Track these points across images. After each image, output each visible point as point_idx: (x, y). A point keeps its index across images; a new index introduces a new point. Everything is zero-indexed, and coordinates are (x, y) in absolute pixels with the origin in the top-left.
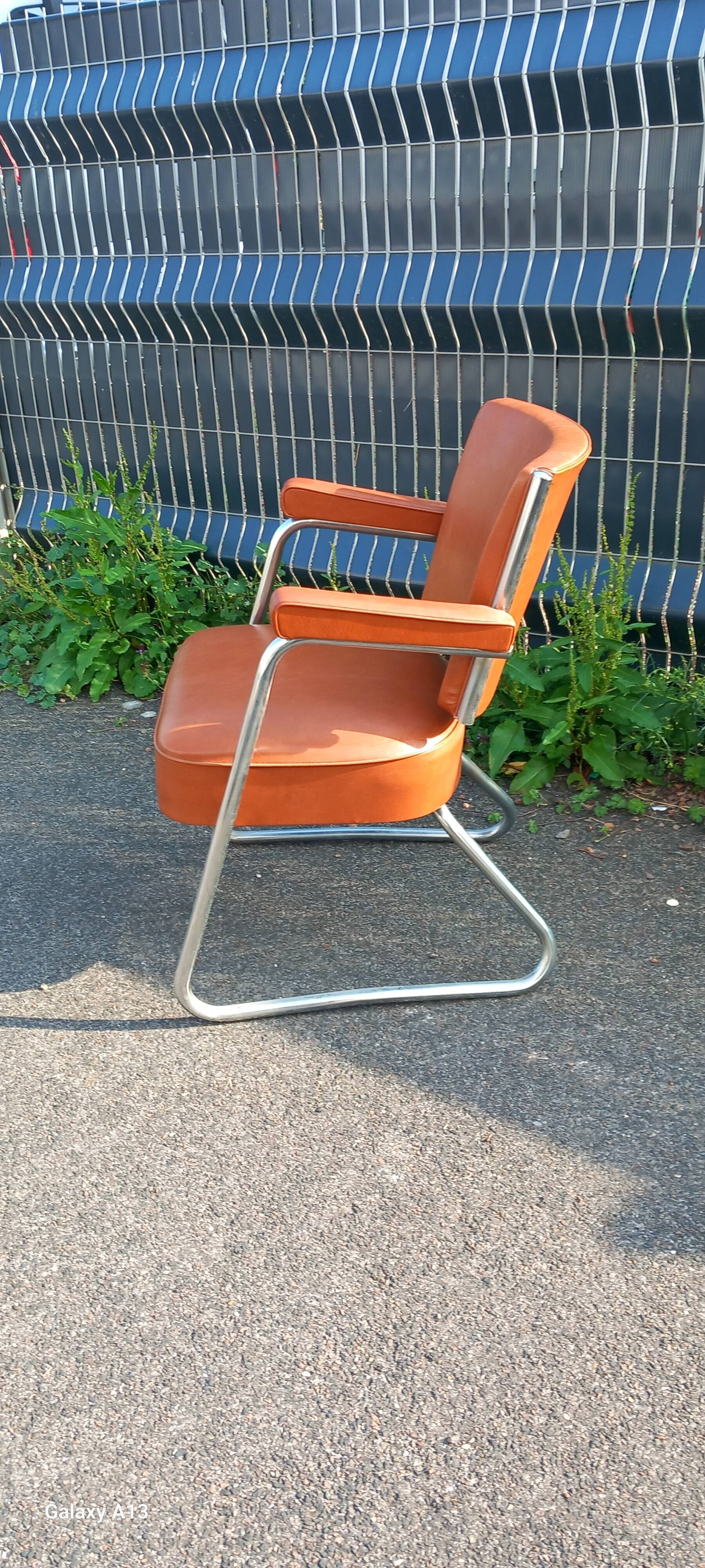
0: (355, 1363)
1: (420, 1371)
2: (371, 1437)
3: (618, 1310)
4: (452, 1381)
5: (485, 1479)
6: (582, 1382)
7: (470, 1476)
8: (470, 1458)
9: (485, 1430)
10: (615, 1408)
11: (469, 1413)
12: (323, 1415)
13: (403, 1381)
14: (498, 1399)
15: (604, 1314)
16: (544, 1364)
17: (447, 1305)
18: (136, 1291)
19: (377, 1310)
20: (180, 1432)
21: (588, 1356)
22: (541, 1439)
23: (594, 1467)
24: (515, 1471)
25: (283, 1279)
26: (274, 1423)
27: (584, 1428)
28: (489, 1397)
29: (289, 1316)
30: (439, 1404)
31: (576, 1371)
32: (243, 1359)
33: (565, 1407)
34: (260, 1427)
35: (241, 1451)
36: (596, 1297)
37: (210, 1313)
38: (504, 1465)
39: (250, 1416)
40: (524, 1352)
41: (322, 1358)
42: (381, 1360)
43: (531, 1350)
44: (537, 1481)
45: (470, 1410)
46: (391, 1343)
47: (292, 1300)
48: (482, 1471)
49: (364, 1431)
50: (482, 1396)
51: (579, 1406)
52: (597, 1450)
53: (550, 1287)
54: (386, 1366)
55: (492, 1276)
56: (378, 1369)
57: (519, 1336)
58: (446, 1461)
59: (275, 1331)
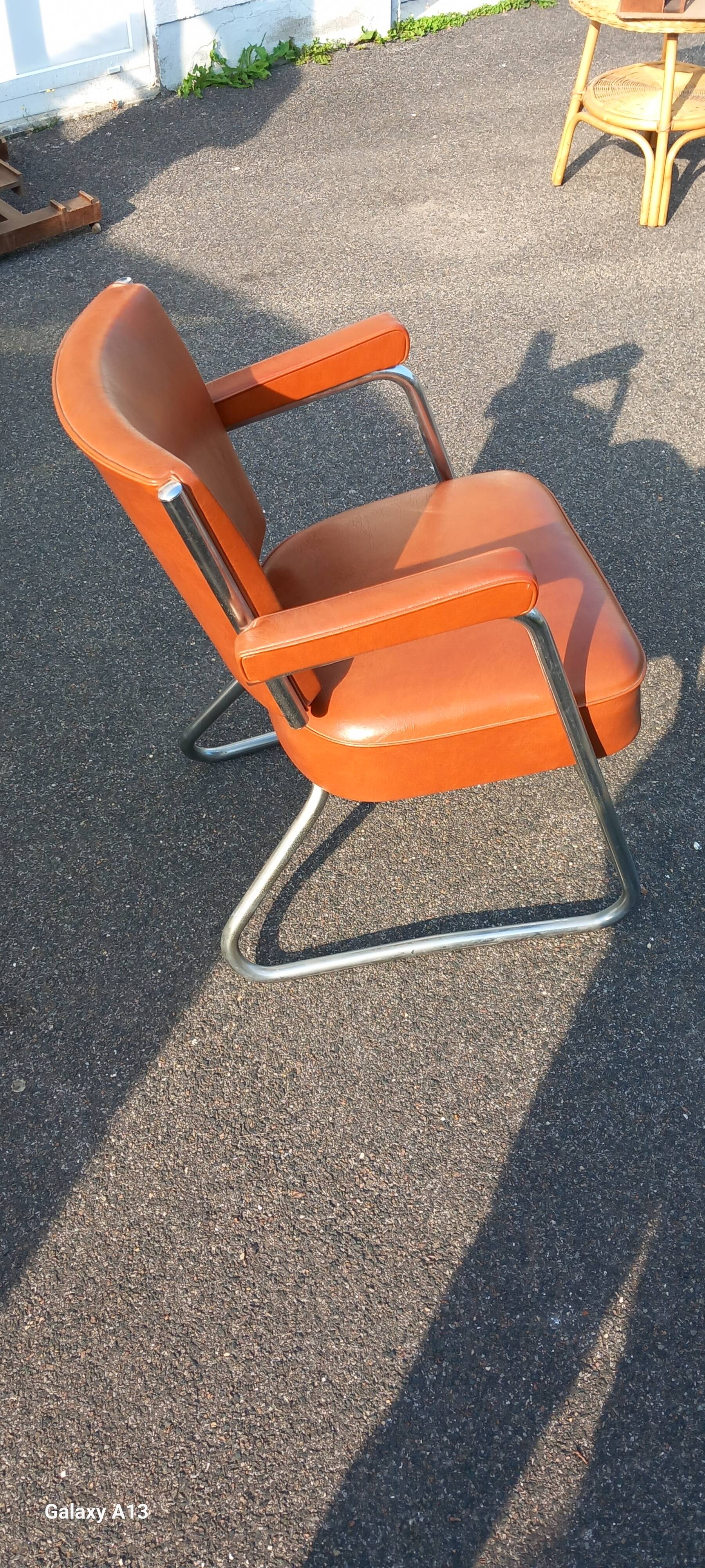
0: (355, 1199)
1: (324, 1249)
2: (286, 1187)
3: (303, 1472)
4: (303, 1271)
5: (211, 1258)
6: (249, 1387)
7: (219, 1248)
8: (232, 1255)
9: (249, 1279)
10: (212, 1404)
11: (269, 1272)
12: (321, 1157)
13: (322, 1231)
14: (270, 1304)
15: (305, 1454)
16: (282, 1362)
17: (380, 1303)
18: (497, 1047)
19: (401, 1237)
20: (353, 1052)
21: (270, 1409)
22: (219, 1321)
23: (176, 1354)
24: (205, 1285)
25: (466, 1167)
26: (331, 1119)
27: (211, 1364)
28: (274, 1296)
29: (424, 1160)
30: (289, 1252)
31: (262, 1387)
32: (396, 1111)
33: (236, 1358)
34: (332, 1108)
35: (319, 1090)
36: (329, 1458)
37: (452, 1098)
38: (214, 1279)
39: (344, 1103)
40: (301, 1349)
41: (372, 1173)
42: (349, 1221)
43: (301, 1357)
44: (189, 1300)
45: (271, 1275)
46: (360, 1235)
47: (440, 1168)
48: (217, 1259)
49: (293, 1184)
50: (279, 1291)
51: (231, 1372)
52: (188, 1364)
53: (358, 1415)
54: (342, 1222)
55: (394, 1363)
56: (343, 1216)
57: (320, 1354)
58: (239, 1235)
59: (414, 1145)
